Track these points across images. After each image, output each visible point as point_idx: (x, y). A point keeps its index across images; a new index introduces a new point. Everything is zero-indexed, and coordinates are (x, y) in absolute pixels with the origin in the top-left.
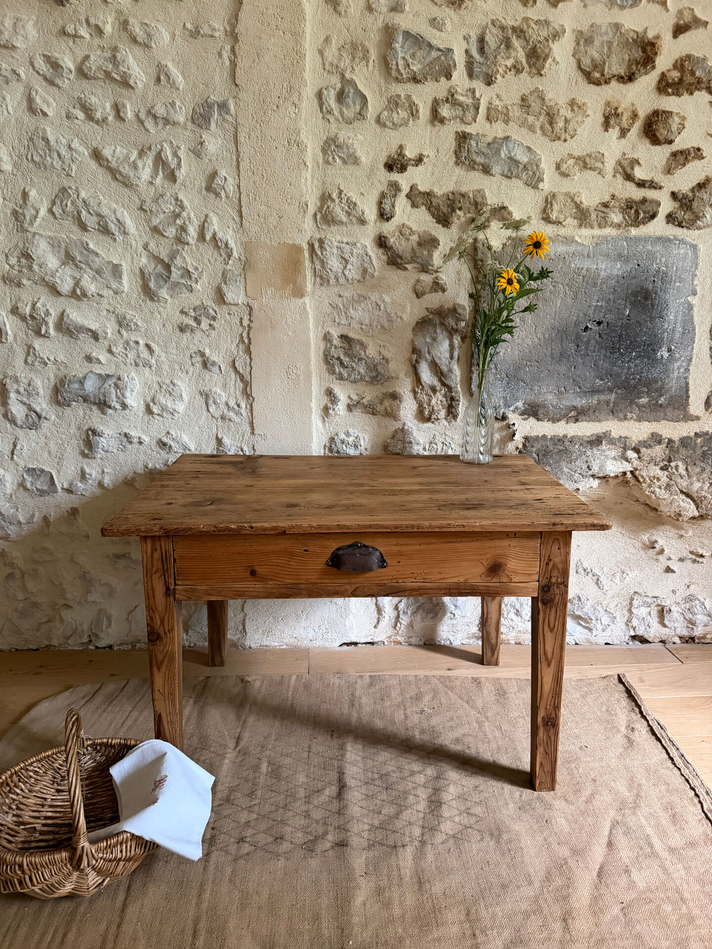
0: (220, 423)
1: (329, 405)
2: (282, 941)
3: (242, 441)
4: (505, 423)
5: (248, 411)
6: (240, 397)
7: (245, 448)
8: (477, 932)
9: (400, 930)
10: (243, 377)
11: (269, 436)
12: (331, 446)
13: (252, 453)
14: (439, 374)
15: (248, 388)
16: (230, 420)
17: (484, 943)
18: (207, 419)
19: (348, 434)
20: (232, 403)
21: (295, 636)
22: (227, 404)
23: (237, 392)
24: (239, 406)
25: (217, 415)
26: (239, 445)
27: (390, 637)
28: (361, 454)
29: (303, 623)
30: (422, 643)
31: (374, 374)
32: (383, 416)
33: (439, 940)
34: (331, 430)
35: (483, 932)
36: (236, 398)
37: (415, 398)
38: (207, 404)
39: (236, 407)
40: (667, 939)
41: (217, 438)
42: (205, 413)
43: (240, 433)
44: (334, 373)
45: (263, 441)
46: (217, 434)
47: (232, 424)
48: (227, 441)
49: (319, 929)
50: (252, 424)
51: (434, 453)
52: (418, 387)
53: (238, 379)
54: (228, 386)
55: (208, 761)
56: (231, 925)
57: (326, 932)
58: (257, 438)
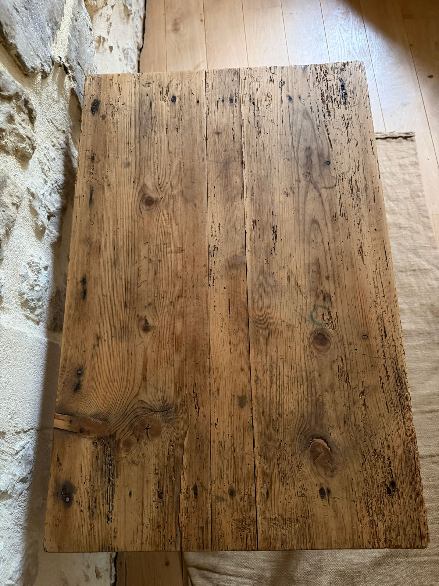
2: (430, 365)
8: (412, 269)
9: (416, 305)
12: (31, 308)
17: (418, 266)
33: (419, 287)
34: (14, 301)
35: (412, 266)
40: (405, 188)
49: (420, 346)
56: (424, 392)
57: (422, 342)
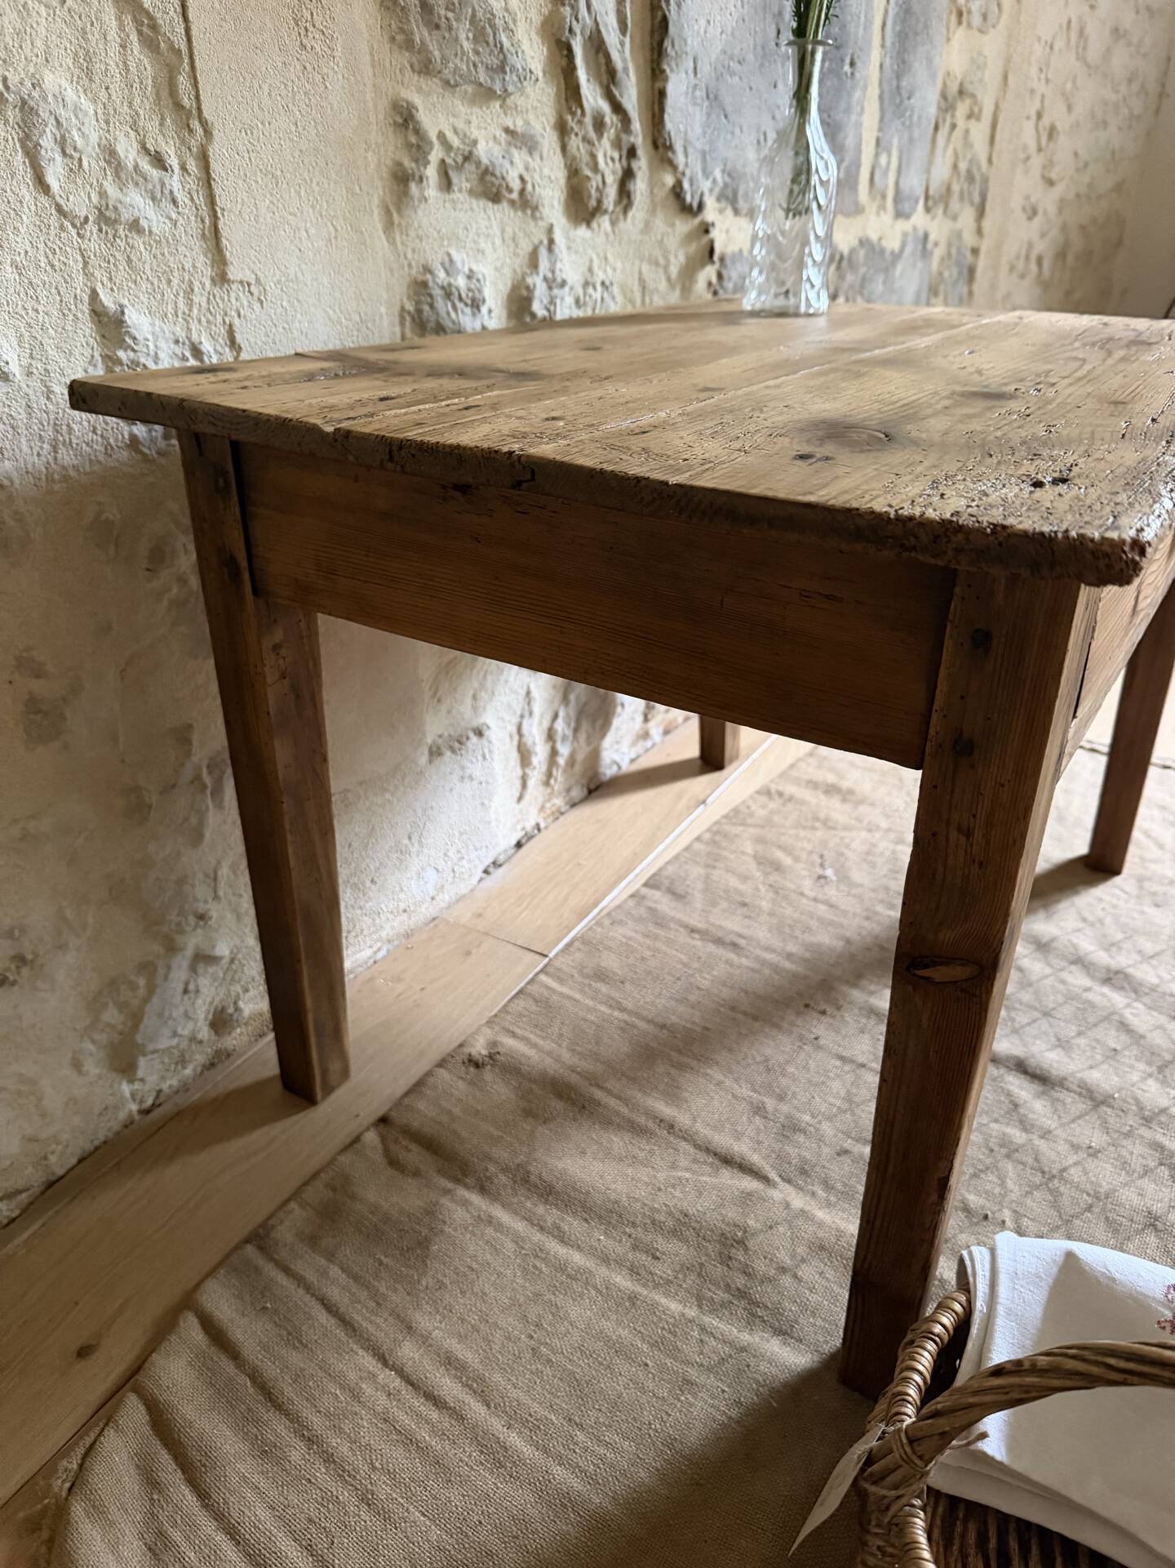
0: (94, 243)
1: (408, 164)
3: (187, 317)
4: (697, 221)
5: (192, 184)
6: (151, 126)
7: (207, 346)
10: (154, 27)
11: (270, 286)
12: (419, 311)
13: (229, 356)
14: (604, 77)
15: (183, 81)
16: (135, 226)
18: (42, 227)
19: (450, 267)
20: (128, 151)
21: (402, 906)
22: (110, 154)
23: (137, 101)
24: (159, 161)
25: (81, 204)
26: (181, 334)
27: (542, 808)
28: (484, 328)
29: (415, 864)
30: (585, 791)
31: (495, 62)
32: (512, 203)
34: (409, 256)
36: (134, 126)
37: (564, 148)
38: (32, 155)
39: (145, 165)
41: (98, 313)
42: (27, 193)
43: (175, 282)
44: (409, 44)
45: (257, 306)
46: (94, 295)
47: (138, 242)
48: (138, 320)
50: (214, 237)
51: (589, 313)
52: (573, 114)
53: (134, 37)
54: (98, 67)
55: (801, 1250)
58: (237, 297)
